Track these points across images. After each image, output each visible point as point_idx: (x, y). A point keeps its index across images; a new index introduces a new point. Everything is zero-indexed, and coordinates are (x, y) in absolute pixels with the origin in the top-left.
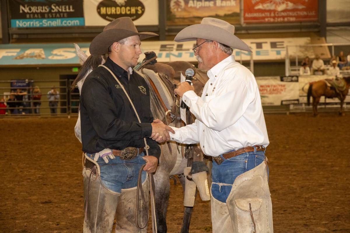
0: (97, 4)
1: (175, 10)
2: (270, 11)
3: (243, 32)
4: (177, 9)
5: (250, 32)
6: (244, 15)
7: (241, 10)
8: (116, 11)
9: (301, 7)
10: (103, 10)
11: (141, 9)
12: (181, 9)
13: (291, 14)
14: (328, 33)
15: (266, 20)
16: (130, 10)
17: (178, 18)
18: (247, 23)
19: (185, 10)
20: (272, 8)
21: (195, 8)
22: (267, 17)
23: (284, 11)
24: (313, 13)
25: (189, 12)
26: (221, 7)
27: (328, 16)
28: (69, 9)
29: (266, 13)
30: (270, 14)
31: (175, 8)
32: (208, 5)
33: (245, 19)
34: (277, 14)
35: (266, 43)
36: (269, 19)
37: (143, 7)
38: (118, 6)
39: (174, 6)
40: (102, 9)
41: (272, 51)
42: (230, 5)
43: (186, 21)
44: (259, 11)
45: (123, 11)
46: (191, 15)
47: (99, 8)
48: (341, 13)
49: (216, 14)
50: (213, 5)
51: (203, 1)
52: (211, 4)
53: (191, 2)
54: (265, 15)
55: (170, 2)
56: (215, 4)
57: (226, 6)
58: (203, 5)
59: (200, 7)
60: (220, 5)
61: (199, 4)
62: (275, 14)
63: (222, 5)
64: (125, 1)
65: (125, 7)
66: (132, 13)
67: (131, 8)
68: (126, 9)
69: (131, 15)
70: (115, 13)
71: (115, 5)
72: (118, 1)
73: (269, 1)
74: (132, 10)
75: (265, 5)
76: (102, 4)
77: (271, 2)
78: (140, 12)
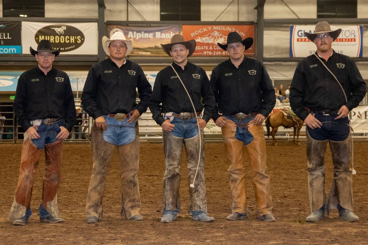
0: (35, 32)
2: (208, 44)
8: (54, 40)
10: (41, 39)
11: (81, 39)
15: (205, 53)
16: (69, 39)
20: (211, 41)
21: (135, 39)
22: (206, 50)
26: (161, 38)
27: (265, 51)
28: (6, 36)
29: (204, 47)
30: (209, 48)
32: (148, 37)
34: (216, 47)
36: (208, 52)
37: (83, 37)
38: (57, 34)
40: (40, 37)
42: (169, 37)
45: (62, 40)
47: (37, 36)
48: (276, 49)
49: (156, 46)
50: (152, 37)
51: (143, 32)
52: (151, 35)
53: (130, 33)
54: (204, 48)
55: (110, 32)
56: (154, 35)
57: (165, 38)
58: (143, 37)
59: (139, 38)
60: (160, 36)
61: (138, 36)
62: (213, 48)
63: (162, 37)
64: (64, 30)
65: (65, 36)
66: (71, 42)
67: (70, 38)
68: (65, 38)
69: (70, 44)
70: (53, 42)
71: (54, 34)
72: (58, 30)
73: (207, 35)
74: (71, 39)
75: (204, 39)
76: (40, 32)
77: (210, 35)
78: (79, 42)
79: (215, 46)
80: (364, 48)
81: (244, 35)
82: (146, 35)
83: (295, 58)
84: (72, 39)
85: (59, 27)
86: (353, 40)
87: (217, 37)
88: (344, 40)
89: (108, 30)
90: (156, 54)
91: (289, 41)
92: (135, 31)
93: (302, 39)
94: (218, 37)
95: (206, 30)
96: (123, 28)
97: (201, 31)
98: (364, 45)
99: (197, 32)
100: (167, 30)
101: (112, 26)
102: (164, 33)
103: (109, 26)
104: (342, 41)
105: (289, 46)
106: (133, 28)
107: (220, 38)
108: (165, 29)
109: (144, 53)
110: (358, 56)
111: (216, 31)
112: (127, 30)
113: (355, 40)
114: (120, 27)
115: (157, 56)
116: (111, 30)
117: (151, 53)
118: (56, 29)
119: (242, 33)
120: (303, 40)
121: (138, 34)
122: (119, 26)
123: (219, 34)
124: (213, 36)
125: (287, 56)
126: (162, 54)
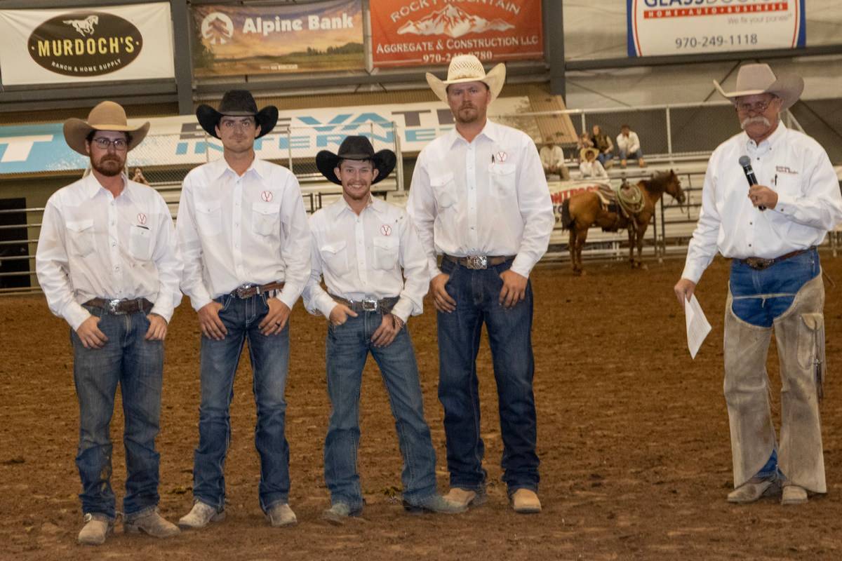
0: (28, 33)
1: (213, 42)
2: (433, 38)
3: (373, 88)
4: (218, 40)
5: (388, 88)
6: (374, 49)
7: (365, 37)
8: (73, 49)
9: (503, 27)
10: (44, 48)
11: (133, 43)
12: (226, 38)
13: (481, 43)
14: (568, 86)
15: (426, 58)
16: (108, 46)
17: (218, 61)
18: (382, 68)
19: (234, 40)
20: (439, 30)
21: (259, 36)
22: (428, 53)
23: (465, 37)
24: (533, 41)
25: (244, 45)
26: (320, 31)
27: (567, 46)
29: (424, 44)
30: (434, 46)
31: (211, 38)
32: (289, 29)
33: (377, 57)
34: (450, 44)
35: (429, 111)
36: (432, 56)
37: (138, 38)
38: (79, 36)
39: (208, 33)
40: (40, 43)
41: (441, 129)
42: (340, 26)
43: (239, 66)
44: (410, 38)
45: (92, 47)
46: (251, 54)
47: (32, 42)
48: (598, 39)
49: (309, 49)
50: (301, 28)
51: (277, 18)
52: (297, 25)
53: (249, 21)
54: (422, 47)
55: (200, 23)
56: (305, 25)
57: (331, 29)
58: (278, 29)
59: (269, 33)
60: (317, 26)
61: (268, 27)
62: (445, 46)
63: (323, 27)
64: (94, 25)
65: (96, 38)
66: (112, 51)
67: (108, 41)
68: (97, 42)
69: (109, 57)
70: (71, 53)
71: (72, 34)
72: (79, 25)
73: (430, 16)
74: (112, 45)
75: (422, 25)
76: (41, 34)
77: (435, 16)
78: (130, 50)
79: (448, 41)
80: (807, 23)
81: (517, 11)
82: (286, 25)
83: (641, 57)
84: (114, 45)
85: (82, 18)
86: (781, 7)
87: (452, 19)
88: (759, 8)
89: (197, 17)
90: (311, 67)
91: (625, 18)
92: (258, 16)
93: (655, 13)
94: (455, 19)
95: (427, 5)
96: (231, 11)
97: (414, 7)
98: (808, 16)
99: (405, 11)
100: (333, 10)
101: (204, 9)
102: (327, 16)
103: (199, 9)
104: (755, 10)
105: (625, 29)
106: (255, 10)
107: (460, 21)
108: (330, 8)
109: (282, 68)
110: (795, 45)
111: (449, 6)
112: (240, 14)
113: (785, 7)
114: (225, 9)
115: (314, 73)
116: (204, 17)
117: (299, 67)
118: (75, 23)
119: (513, 6)
120: (659, 14)
121: (266, 23)
122: (220, 7)
123: (458, 11)
124: (443, 18)
125: (623, 53)
126: (324, 66)
